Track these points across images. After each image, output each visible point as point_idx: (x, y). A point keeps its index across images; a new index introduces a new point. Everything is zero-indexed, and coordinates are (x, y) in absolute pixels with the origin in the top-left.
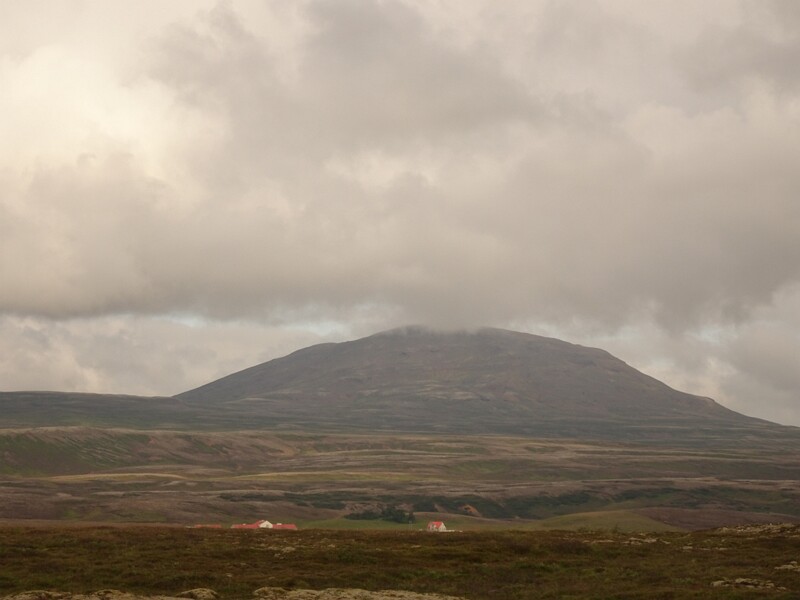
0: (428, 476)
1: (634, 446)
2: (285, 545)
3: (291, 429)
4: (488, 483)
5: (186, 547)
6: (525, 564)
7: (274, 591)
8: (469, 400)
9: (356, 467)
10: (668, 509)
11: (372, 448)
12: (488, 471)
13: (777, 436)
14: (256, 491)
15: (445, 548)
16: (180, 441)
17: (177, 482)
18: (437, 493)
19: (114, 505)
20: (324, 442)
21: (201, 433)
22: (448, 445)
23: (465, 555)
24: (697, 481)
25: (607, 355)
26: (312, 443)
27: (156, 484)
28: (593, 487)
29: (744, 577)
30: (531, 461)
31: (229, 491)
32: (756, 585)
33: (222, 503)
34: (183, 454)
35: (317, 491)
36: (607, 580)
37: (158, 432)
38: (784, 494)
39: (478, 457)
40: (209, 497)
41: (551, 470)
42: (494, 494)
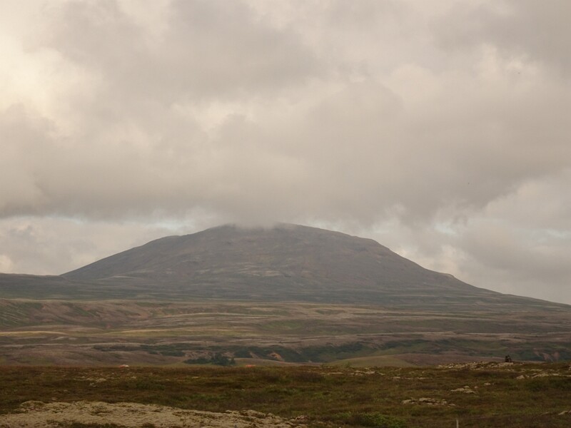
0: (245, 332)
1: (395, 309)
2: (100, 377)
3: (146, 298)
4: (289, 337)
5: (26, 379)
6: (273, 390)
7: (35, 403)
8: (276, 277)
9: (193, 326)
10: (419, 354)
11: (205, 312)
12: (289, 328)
13: (499, 302)
14: (120, 344)
15: (217, 378)
16: (65, 307)
17: (62, 337)
18: (251, 344)
19: (16, 354)
20: (170, 307)
21: (80, 302)
22: (260, 309)
23: (230, 384)
24: (440, 335)
25: (375, 244)
26: (162, 308)
27: (47, 339)
28: (365, 340)
29: (426, 397)
30: (320, 320)
31: (100, 344)
32: (434, 403)
33: (95, 352)
34: (67, 317)
35: (164, 343)
36: (330, 400)
37: (49, 301)
38: (503, 343)
39: (282, 318)
40: (85, 348)
41: (334, 327)
42: (294, 344)
